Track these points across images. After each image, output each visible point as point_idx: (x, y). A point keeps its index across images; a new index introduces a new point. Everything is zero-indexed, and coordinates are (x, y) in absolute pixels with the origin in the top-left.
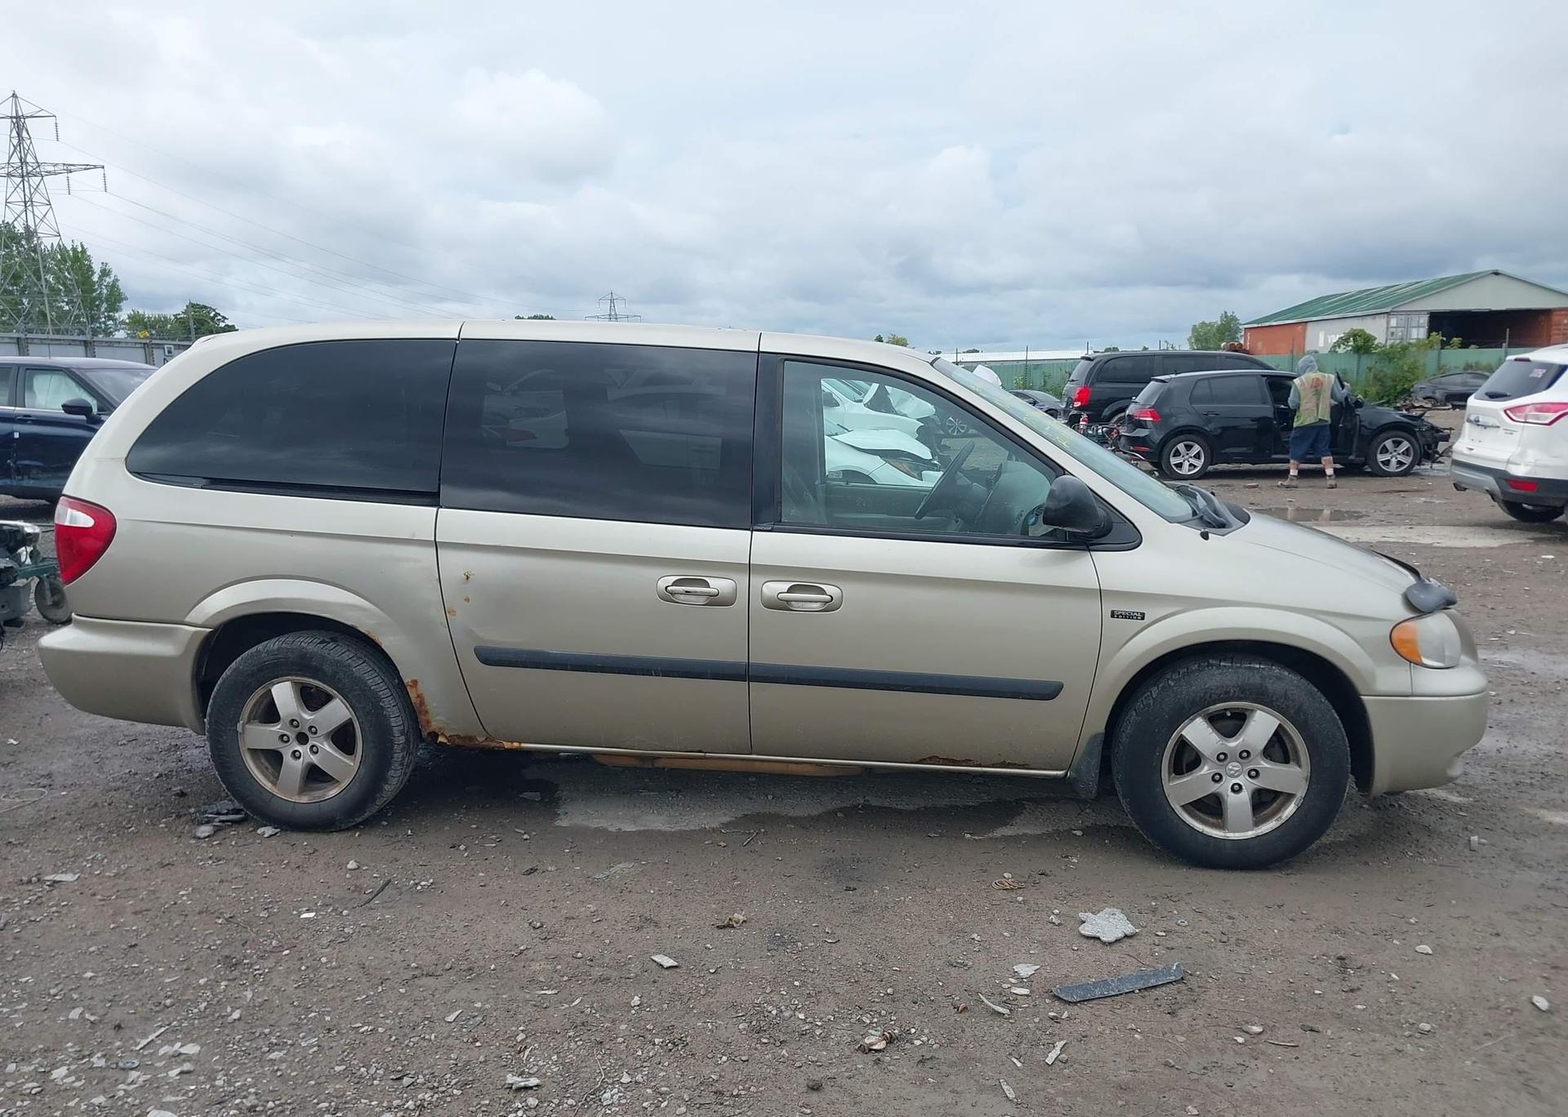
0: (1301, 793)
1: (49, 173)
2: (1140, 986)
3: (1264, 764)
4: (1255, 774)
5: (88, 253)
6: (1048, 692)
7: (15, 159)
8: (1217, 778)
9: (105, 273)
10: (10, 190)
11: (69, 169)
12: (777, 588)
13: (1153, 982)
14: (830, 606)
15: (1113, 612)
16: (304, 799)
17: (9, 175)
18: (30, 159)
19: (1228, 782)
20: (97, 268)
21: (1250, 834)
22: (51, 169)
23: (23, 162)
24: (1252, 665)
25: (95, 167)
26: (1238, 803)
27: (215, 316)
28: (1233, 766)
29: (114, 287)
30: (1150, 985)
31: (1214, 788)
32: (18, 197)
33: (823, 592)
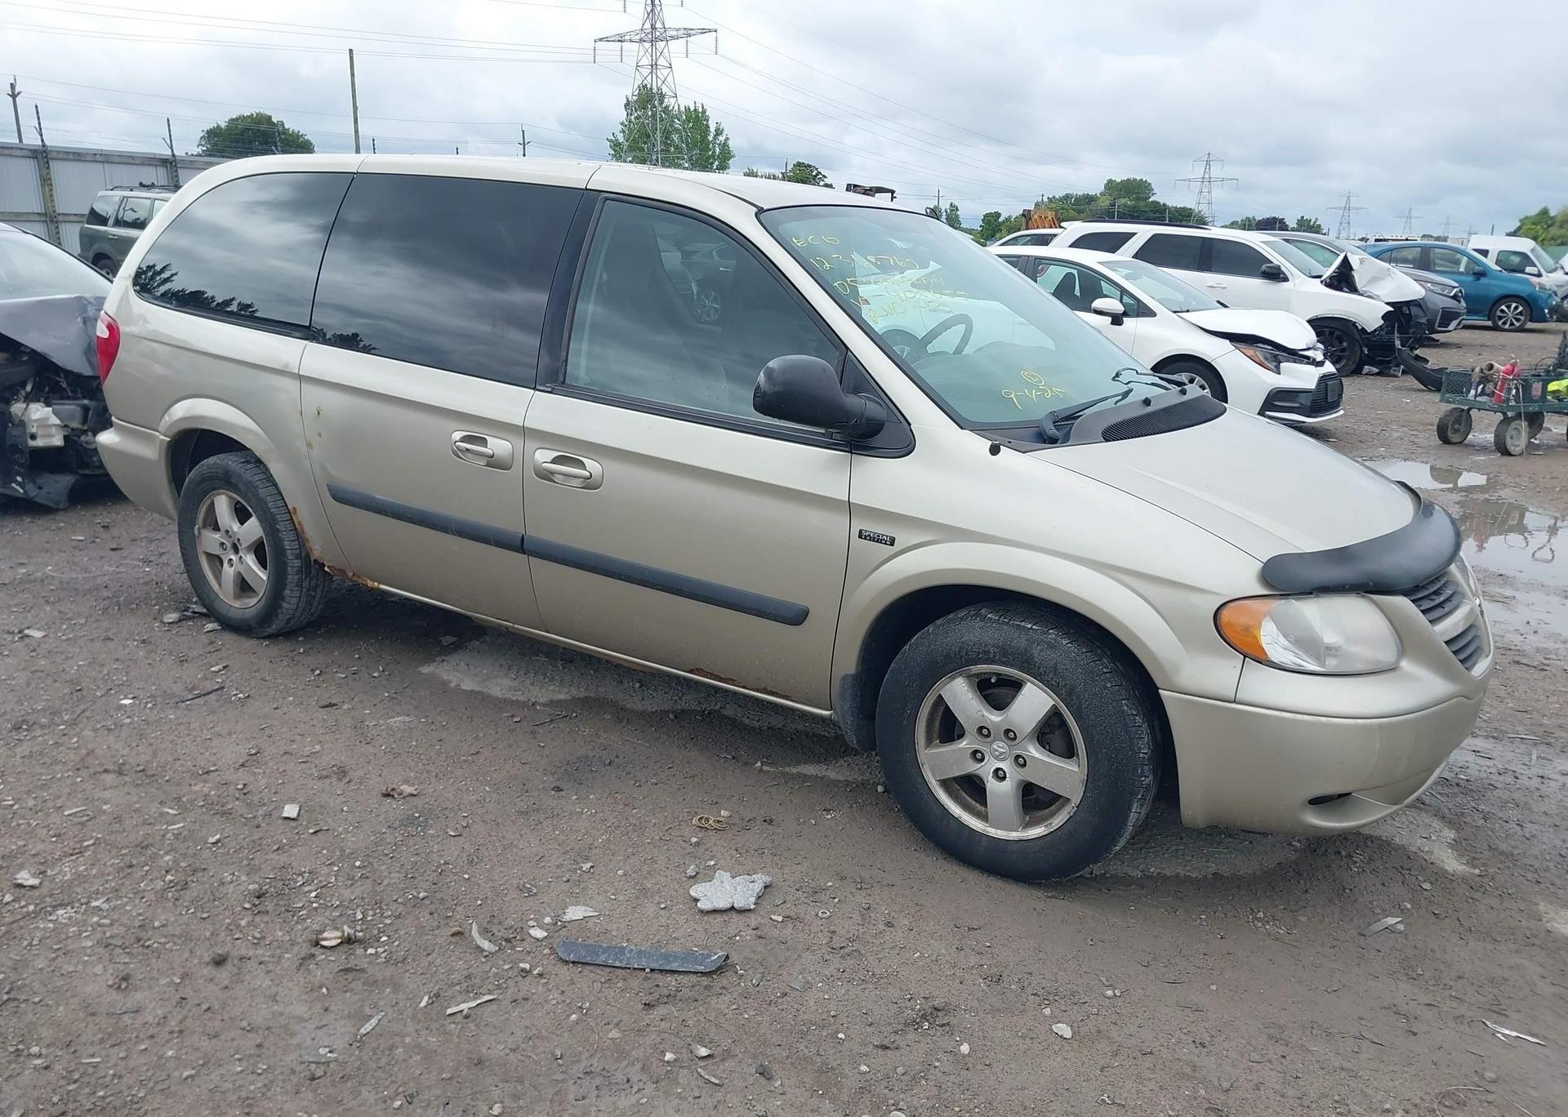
0: (1076, 799)
1: (673, 38)
2: (654, 966)
3: (1034, 752)
4: (1020, 761)
5: (707, 114)
6: (797, 617)
7: (648, 25)
8: (977, 756)
9: (719, 132)
10: (641, 54)
11: (688, 33)
12: (544, 456)
13: (674, 966)
14: (589, 483)
15: (860, 531)
16: (237, 604)
17: (642, 41)
18: (659, 25)
19: (990, 765)
20: (712, 129)
21: (1014, 835)
22: (674, 33)
23: (653, 27)
24: (1023, 624)
25: (710, 31)
26: (1003, 792)
27: (817, 175)
28: (1000, 746)
29: (725, 146)
30: (668, 968)
31: (972, 767)
32: (646, 61)
33: (582, 465)
